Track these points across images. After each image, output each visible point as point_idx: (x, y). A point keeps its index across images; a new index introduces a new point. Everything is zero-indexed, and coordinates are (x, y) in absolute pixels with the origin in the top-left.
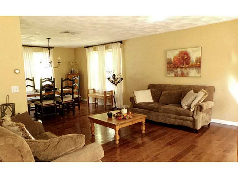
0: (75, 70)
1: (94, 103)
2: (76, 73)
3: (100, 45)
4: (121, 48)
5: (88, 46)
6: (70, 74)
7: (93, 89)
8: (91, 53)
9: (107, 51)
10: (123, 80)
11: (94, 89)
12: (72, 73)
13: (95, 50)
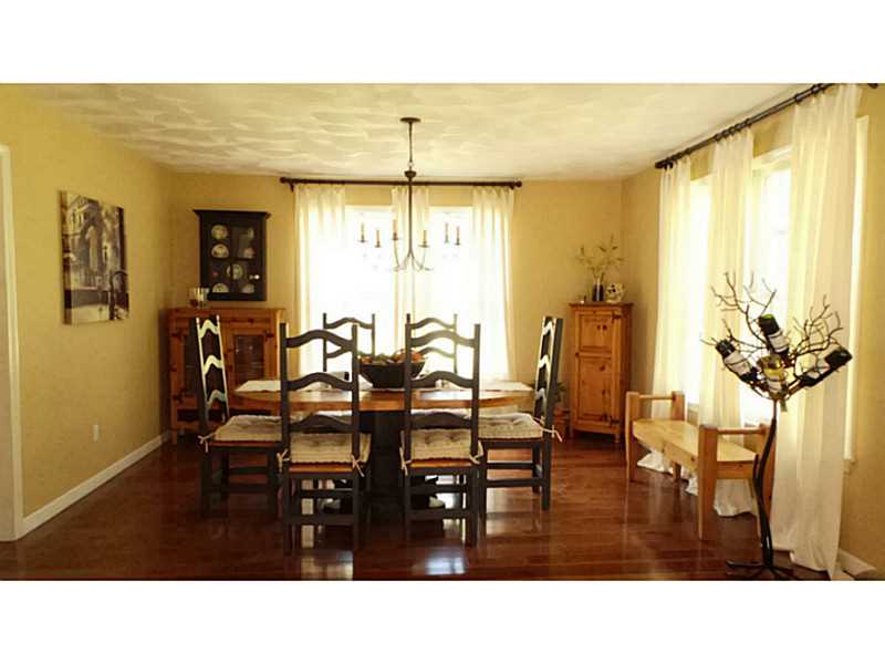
0: (610, 288)
1: (671, 471)
2: (609, 301)
3: (725, 135)
4: (861, 126)
5: (670, 155)
6: (586, 305)
7: (669, 394)
8: (681, 189)
9: (767, 161)
10: (850, 364)
11: (674, 398)
12: (594, 298)
13: (701, 171)
